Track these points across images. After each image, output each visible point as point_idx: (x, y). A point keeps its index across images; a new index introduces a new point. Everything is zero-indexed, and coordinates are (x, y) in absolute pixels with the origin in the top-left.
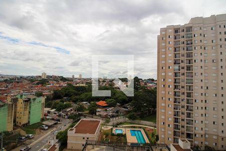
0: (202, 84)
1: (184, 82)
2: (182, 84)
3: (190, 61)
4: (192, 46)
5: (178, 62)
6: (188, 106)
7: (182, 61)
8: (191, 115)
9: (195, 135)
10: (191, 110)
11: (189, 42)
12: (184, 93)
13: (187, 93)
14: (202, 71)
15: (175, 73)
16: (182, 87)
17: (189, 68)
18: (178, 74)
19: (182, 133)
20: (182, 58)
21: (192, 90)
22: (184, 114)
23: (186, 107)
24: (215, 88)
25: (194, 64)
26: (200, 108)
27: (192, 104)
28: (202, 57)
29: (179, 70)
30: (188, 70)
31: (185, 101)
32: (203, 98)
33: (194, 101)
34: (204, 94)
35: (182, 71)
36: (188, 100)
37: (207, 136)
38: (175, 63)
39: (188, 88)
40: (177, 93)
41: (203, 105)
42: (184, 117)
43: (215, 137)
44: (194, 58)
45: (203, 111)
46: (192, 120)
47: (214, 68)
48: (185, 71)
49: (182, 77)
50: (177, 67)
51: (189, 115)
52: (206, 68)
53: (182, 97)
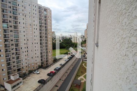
0: (25, 38)
1: (12, 36)
2: (11, 38)
3: (16, 22)
4: (17, 12)
5: (7, 21)
6: (16, 53)
7: (10, 22)
8: (19, 57)
9: (23, 68)
10: (19, 55)
11: (15, 8)
12: (13, 44)
13: (16, 44)
14: (24, 30)
15: (5, 30)
16: (11, 40)
17: (15, 27)
18: (7, 31)
19: (14, 71)
20: (9, 19)
21: (19, 42)
22: (14, 58)
23: (15, 54)
24: (32, 40)
25: (19, 25)
26: (24, 52)
27: (19, 50)
28: (24, 21)
29: (8, 28)
30: (15, 28)
31: (14, 49)
32: (26, 46)
33: (20, 48)
34: (26, 44)
35: (10, 29)
36: (16, 48)
37: (29, 66)
38: (3, 22)
39: (16, 40)
40: (7, 45)
41: (26, 50)
42: (15, 60)
43: (33, 64)
44: (19, 21)
45: (26, 53)
46: (20, 60)
47: (31, 29)
48: (13, 29)
49: (10, 33)
50: (5, 25)
51: (18, 58)
52: (27, 28)
53: (12, 47)
